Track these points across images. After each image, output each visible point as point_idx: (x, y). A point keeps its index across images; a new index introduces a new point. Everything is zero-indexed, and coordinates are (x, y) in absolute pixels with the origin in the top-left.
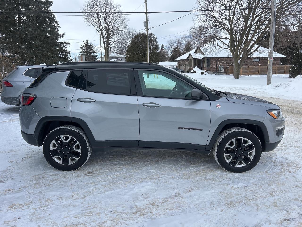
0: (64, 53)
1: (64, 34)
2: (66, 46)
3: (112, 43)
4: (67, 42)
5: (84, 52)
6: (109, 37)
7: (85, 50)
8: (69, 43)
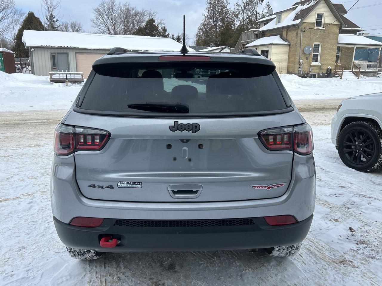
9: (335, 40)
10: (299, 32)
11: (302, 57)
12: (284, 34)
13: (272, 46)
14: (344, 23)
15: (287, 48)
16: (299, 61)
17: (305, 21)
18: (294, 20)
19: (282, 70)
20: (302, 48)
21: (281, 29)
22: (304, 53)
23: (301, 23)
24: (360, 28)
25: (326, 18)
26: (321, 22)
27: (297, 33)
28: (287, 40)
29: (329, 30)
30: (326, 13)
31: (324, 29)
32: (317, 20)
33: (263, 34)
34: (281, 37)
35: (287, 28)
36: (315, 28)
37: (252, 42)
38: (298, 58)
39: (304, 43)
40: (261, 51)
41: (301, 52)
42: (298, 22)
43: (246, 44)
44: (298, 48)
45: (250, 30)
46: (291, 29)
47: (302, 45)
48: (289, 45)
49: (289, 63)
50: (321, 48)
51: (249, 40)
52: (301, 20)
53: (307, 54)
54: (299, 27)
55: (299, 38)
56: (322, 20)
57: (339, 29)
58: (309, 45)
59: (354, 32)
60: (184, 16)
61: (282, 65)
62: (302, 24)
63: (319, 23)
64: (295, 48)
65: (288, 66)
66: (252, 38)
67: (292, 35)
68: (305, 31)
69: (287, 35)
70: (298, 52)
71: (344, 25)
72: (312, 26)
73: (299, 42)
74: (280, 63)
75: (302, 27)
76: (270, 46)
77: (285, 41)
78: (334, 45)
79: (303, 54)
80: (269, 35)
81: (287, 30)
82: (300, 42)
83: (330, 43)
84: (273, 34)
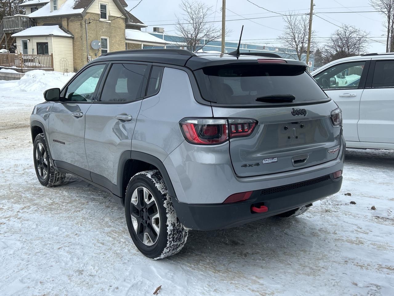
9: (123, 35)
10: (83, 23)
11: (90, 52)
12: (64, 23)
13: (52, 38)
14: (129, 17)
15: (70, 42)
16: (88, 58)
17: (88, 11)
18: (74, 8)
19: (68, 68)
20: (89, 42)
21: (59, 18)
22: (92, 49)
23: (85, 13)
24: (143, 24)
25: (110, 9)
26: (106, 13)
27: (81, 24)
28: (68, 31)
29: (114, 24)
30: (110, 5)
31: (110, 22)
32: (101, 10)
33: (34, 22)
34: (61, 27)
35: (68, 17)
36: (100, 20)
37: (21, 31)
38: (85, 54)
39: (91, 37)
40: (37, 43)
41: (89, 47)
42: (81, 11)
43: (13, 33)
44: (85, 42)
45: (15, 15)
46: (72, 18)
47: (89, 39)
48: (73, 38)
49: (74, 59)
50: (109, 43)
51: (15, 29)
52: (84, 9)
53: (95, 50)
54: (82, 17)
55: (84, 31)
56: (106, 11)
57: (125, 23)
58: (96, 39)
59: (138, 28)
60: (243, 26)
61: (67, 61)
62: (86, 15)
63: (104, 15)
64: (81, 42)
65: (74, 63)
66: (20, 25)
67: (75, 26)
68: (89, 23)
69: (68, 25)
70: (85, 46)
71: (130, 19)
72: (97, 18)
73: (84, 35)
74: (65, 60)
75: (86, 17)
76: (49, 38)
77: (66, 33)
78: (122, 41)
79: (90, 49)
80: (43, 24)
81: (68, 20)
82: (86, 35)
83: (118, 38)
84: (48, 22)
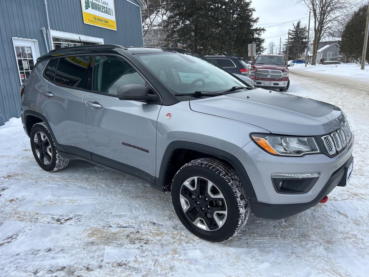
0: (257, 41)
1: (258, 19)
2: (260, 33)
3: (328, 23)
4: (262, 28)
5: (292, 39)
6: (324, 14)
7: (294, 35)
8: (263, 30)
